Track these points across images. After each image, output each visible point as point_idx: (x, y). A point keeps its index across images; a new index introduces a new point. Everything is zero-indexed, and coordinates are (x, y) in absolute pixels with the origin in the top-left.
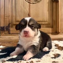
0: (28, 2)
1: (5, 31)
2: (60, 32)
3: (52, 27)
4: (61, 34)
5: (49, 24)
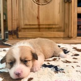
1: (13, 35)
2: (72, 36)
3: (64, 31)
4: (74, 39)
5: (61, 28)
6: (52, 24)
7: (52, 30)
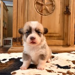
0: (40, 14)
1: (17, 42)
3: (63, 40)
6: (53, 32)
7: (53, 38)
